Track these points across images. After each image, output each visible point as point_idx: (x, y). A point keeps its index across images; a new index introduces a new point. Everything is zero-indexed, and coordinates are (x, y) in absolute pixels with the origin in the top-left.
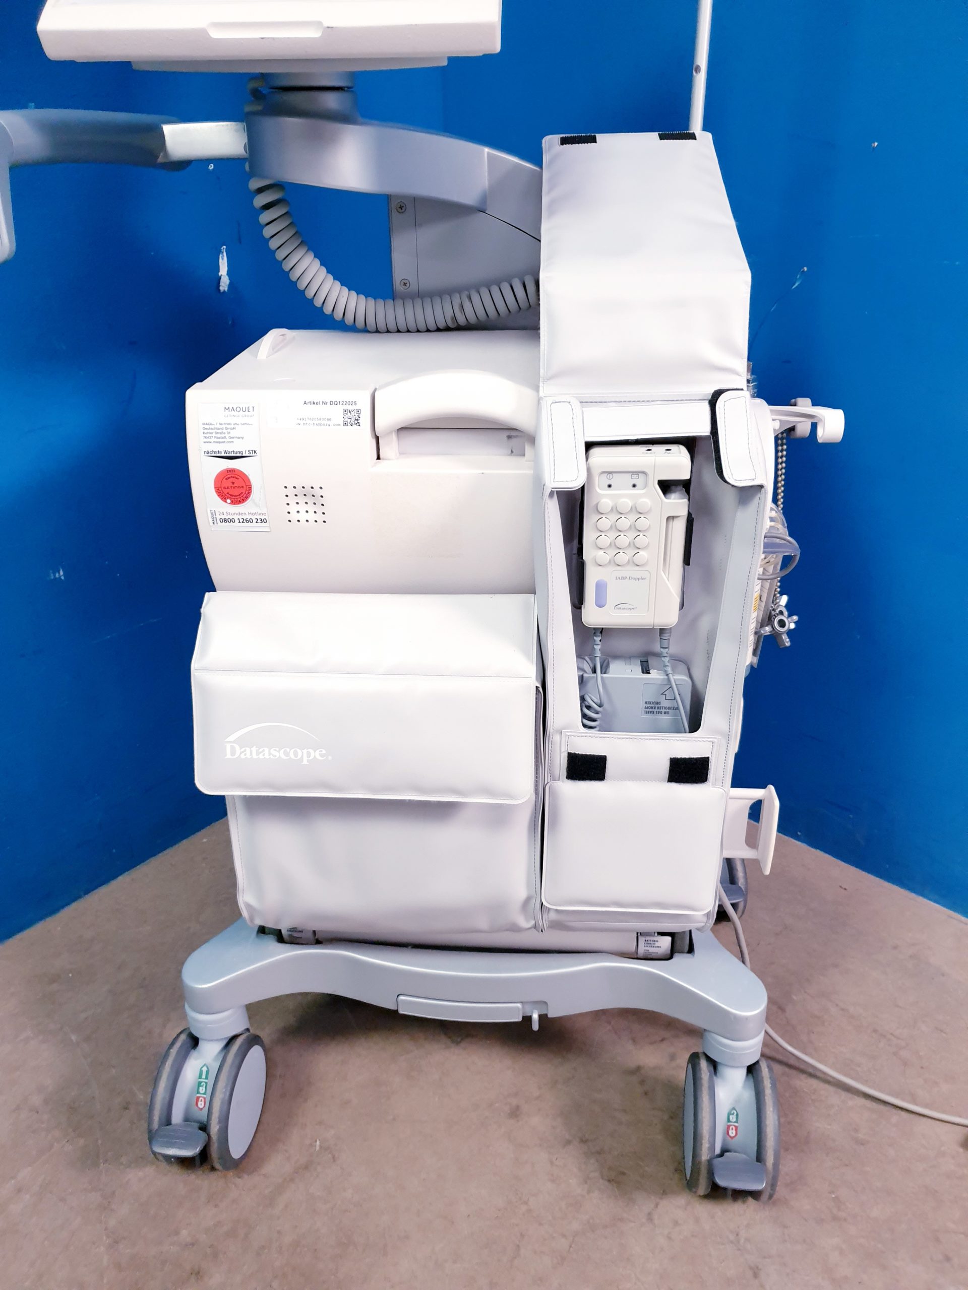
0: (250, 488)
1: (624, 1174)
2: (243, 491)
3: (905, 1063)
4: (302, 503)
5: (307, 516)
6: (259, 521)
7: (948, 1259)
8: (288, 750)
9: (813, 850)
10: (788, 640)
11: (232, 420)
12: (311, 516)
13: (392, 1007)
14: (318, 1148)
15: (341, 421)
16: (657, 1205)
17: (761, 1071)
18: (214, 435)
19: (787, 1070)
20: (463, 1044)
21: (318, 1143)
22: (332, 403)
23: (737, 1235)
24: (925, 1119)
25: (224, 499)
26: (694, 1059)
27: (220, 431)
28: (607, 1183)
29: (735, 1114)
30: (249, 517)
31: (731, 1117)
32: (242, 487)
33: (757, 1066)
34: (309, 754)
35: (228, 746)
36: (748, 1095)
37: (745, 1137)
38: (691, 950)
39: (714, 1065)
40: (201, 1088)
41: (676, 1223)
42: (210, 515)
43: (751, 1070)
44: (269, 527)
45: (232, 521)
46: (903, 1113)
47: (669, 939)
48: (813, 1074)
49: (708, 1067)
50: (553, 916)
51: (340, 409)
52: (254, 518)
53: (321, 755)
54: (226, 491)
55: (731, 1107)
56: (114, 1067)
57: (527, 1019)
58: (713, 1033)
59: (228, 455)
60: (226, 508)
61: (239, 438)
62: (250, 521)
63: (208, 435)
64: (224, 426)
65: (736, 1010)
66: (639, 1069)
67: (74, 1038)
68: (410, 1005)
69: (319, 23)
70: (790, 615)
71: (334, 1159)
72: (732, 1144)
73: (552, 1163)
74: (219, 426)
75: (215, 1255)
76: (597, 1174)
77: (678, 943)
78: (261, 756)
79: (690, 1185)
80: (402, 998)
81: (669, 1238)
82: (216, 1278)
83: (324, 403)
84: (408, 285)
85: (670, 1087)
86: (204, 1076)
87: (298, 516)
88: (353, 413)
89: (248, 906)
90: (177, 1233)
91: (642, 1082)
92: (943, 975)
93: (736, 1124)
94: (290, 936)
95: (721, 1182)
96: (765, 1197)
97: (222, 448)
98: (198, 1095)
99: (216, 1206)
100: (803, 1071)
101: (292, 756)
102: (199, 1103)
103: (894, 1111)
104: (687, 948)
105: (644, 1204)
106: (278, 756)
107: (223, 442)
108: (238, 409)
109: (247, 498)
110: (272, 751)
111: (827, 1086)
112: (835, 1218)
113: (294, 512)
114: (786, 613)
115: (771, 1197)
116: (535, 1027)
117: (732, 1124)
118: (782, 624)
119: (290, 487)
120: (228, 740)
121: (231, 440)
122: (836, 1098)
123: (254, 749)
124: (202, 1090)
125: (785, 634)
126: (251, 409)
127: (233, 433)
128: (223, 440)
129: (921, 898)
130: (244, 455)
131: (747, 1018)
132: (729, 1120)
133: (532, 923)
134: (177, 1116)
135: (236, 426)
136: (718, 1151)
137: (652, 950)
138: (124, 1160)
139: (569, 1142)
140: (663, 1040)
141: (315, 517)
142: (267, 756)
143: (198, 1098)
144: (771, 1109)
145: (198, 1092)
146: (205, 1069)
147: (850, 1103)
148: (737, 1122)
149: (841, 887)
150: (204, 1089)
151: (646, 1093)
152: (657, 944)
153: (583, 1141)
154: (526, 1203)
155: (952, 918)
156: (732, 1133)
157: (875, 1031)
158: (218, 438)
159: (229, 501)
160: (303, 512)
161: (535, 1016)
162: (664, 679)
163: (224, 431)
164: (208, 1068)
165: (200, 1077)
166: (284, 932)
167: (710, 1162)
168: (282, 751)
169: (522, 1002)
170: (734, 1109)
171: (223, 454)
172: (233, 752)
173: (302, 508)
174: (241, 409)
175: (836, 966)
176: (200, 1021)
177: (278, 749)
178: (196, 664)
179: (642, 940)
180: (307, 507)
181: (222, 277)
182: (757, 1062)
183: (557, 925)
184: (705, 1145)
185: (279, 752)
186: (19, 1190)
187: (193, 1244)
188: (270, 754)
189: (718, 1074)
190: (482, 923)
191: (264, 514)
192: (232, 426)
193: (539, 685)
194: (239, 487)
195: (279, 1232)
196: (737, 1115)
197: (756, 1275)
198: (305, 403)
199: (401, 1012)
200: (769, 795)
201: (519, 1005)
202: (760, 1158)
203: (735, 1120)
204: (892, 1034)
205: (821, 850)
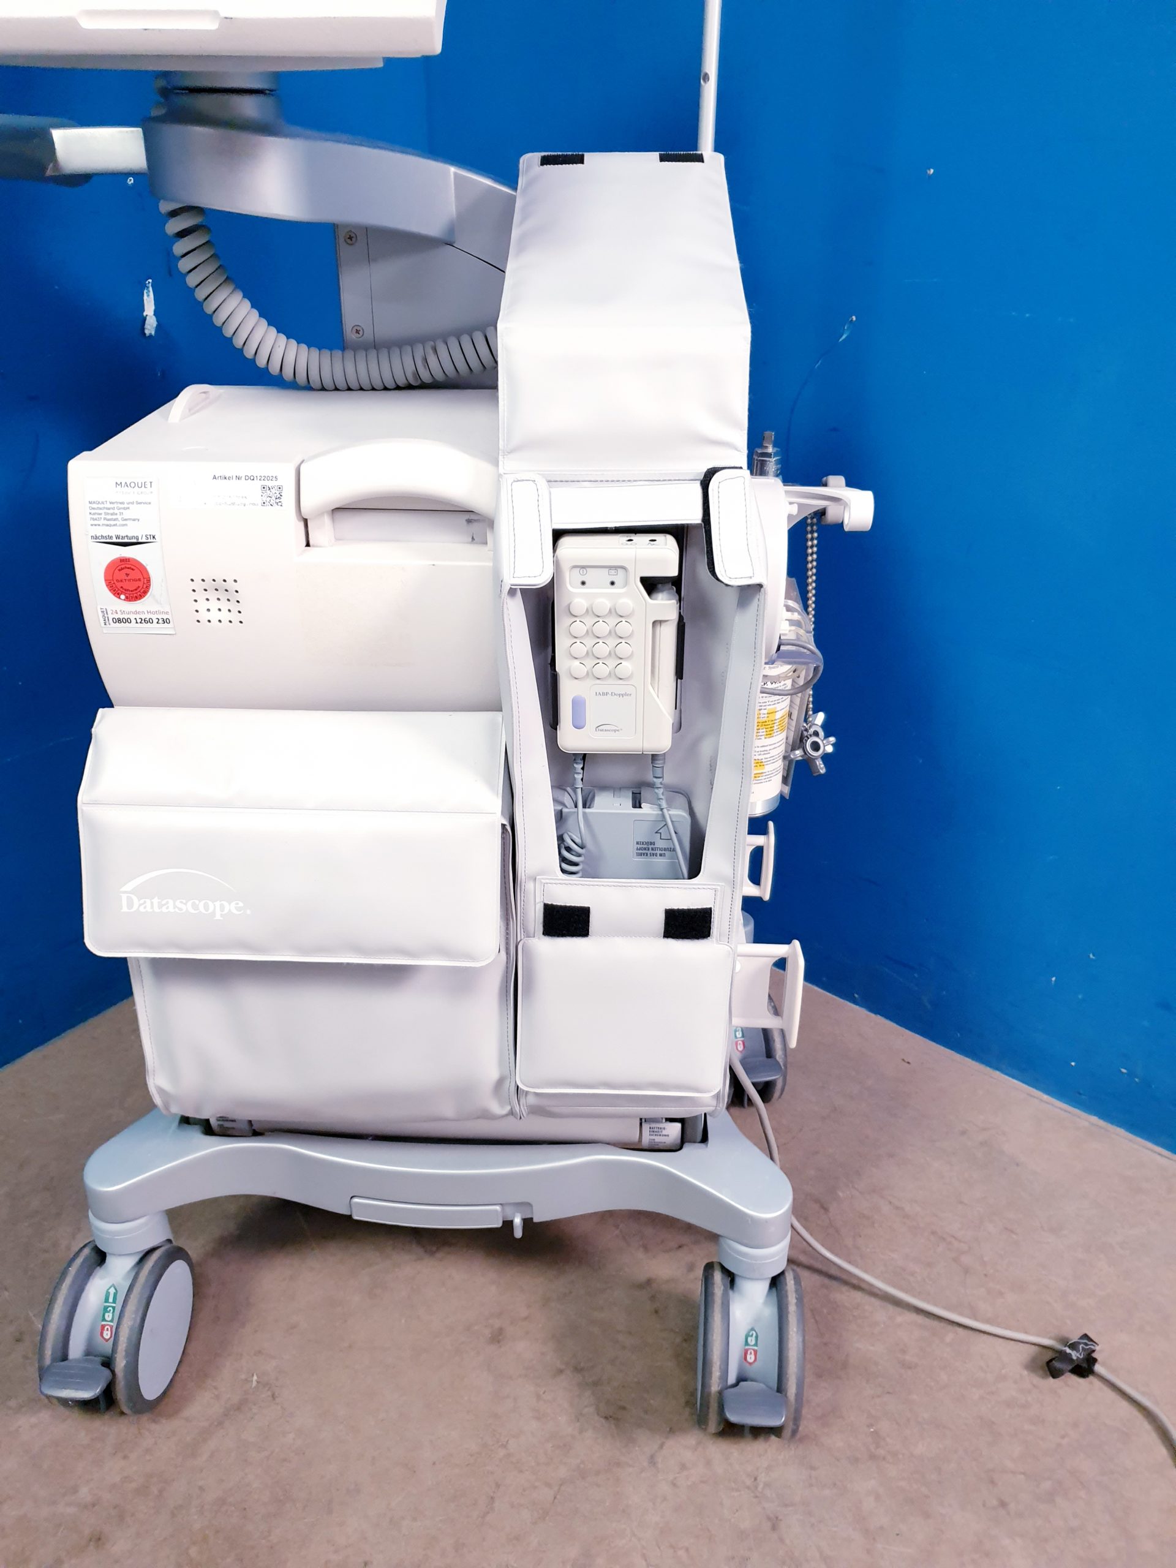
0: (149, 581)
1: (624, 1408)
2: (140, 584)
3: (967, 1271)
4: (213, 599)
5: (220, 615)
6: (161, 621)
7: (1003, 1504)
8: (197, 902)
9: (872, 1015)
10: (822, 766)
11: (126, 499)
12: (225, 616)
13: (343, 1210)
14: (254, 1384)
15: (260, 502)
16: (661, 1446)
17: (786, 1284)
18: (103, 516)
19: (826, 1281)
20: (439, 1255)
21: (255, 1378)
22: (248, 478)
23: (756, 1479)
24: (986, 1336)
25: (116, 593)
26: (709, 1267)
27: (111, 511)
28: (603, 1421)
29: (754, 1335)
30: (148, 616)
31: (749, 1339)
32: (139, 580)
33: (782, 1277)
34: (222, 908)
35: (124, 897)
36: (769, 1313)
37: (764, 1363)
38: (704, 1139)
39: (731, 1278)
40: (107, 1315)
41: (683, 1467)
42: (101, 615)
43: (776, 1282)
44: (174, 628)
45: (128, 621)
46: (960, 1330)
47: (678, 1126)
48: (857, 1286)
49: (722, 1279)
50: (531, 1100)
51: (258, 484)
52: (154, 617)
53: (238, 909)
54: (119, 585)
55: (750, 1328)
56: (6, 1289)
57: (508, 1224)
58: (727, 1238)
59: (120, 541)
60: (120, 606)
61: (134, 520)
62: (150, 621)
63: (95, 517)
64: (115, 505)
65: (754, 1211)
66: (649, 1282)
68: (365, 1210)
69: (216, 13)
70: (827, 736)
71: (273, 1396)
72: (751, 1371)
73: (538, 1397)
74: (109, 505)
75: (121, 1517)
76: (591, 1409)
77: (688, 1131)
78: (164, 909)
79: (701, 1421)
80: (356, 1200)
81: (674, 1484)
82: (119, 1545)
83: (239, 478)
84: (361, 332)
85: (685, 1302)
86: (111, 1300)
87: (209, 616)
88: (273, 491)
89: (161, 1091)
90: (75, 1490)
91: (653, 1298)
92: (1017, 1165)
93: (756, 1348)
94: (221, 1126)
95: (733, 1418)
96: (787, 1433)
97: (113, 532)
98: (104, 1323)
99: (125, 1457)
100: (846, 1283)
101: (202, 908)
102: (105, 1333)
103: (950, 1327)
104: (699, 1136)
105: (646, 1444)
106: (184, 910)
107: (115, 525)
108: (133, 485)
109: (145, 593)
110: (178, 903)
111: (873, 1300)
112: (873, 1457)
113: (203, 610)
114: (822, 734)
115: (794, 1432)
116: (518, 1233)
117: (751, 1347)
118: (816, 747)
119: (198, 580)
120: (123, 889)
121: (125, 522)
122: (881, 1313)
123: (156, 901)
124: (109, 1316)
125: (820, 760)
126: (148, 485)
127: (127, 514)
128: (115, 523)
129: (998, 1073)
130: (140, 541)
131: (766, 1221)
132: (747, 1343)
133: (509, 1108)
134: (76, 1349)
135: (130, 506)
136: (732, 1379)
137: (658, 1139)
138: (12, 1403)
139: (561, 1371)
140: (681, 1247)
141: (230, 616)
142: (171, 909)
143: (103, 1327)
144: (795, 1329)
145: (104, 1319)
146: (112, 1291)
147: (899, 1319)
148: (756, 1344)
149: (903, 1060)
150: (111, 1315)
151: (656, 1312)
152: (664, 1132)
153: (577, 1370)
154: (504, 1446)
155: (1031, 1096)
156: (751, 1358)
157: (933, 1233)
158: (108, 520)
159: (123, 597)
160: (214, 609)
161: (518, 1221)
162: (658, 814)
163: (116, 511)
164: (116, 1289)
165: (107, 1300)
166: (214, 1122)
167: (720, 1393)
168: (190, 903)
169: (501, 1204)
170: (753, 1329)
171: (114, 540)
172: (130, 904)
173: (214, 605)
174: (136, 485)
175: (891, 1156)
176: (106, 1231)
177: (184, 901)
178: (84, 796)
179: (646, 1127)
180: (219, 605)
181: (148, 318)
182: (783, 1273)
183: (537, 1111)
184: (716, 1373)
185: (185, 904)
187: (94, 1505)
188: (175, 907)
189: (735, 1288)
190: (448, 1109)
191: (167, 613)
192: (126, 506)
193: (506, 822)
194: (135, 580)
195: (201, 1488)
196: (757, 1337)
197: (774, 1528)
198: (215, 478)
199: (356, 1217)
200: (793, 951)
201: (498, 1208)
202: (780, 1388)
203: (753, 1342)
204: (953, 1237)
205: (882, 1015)
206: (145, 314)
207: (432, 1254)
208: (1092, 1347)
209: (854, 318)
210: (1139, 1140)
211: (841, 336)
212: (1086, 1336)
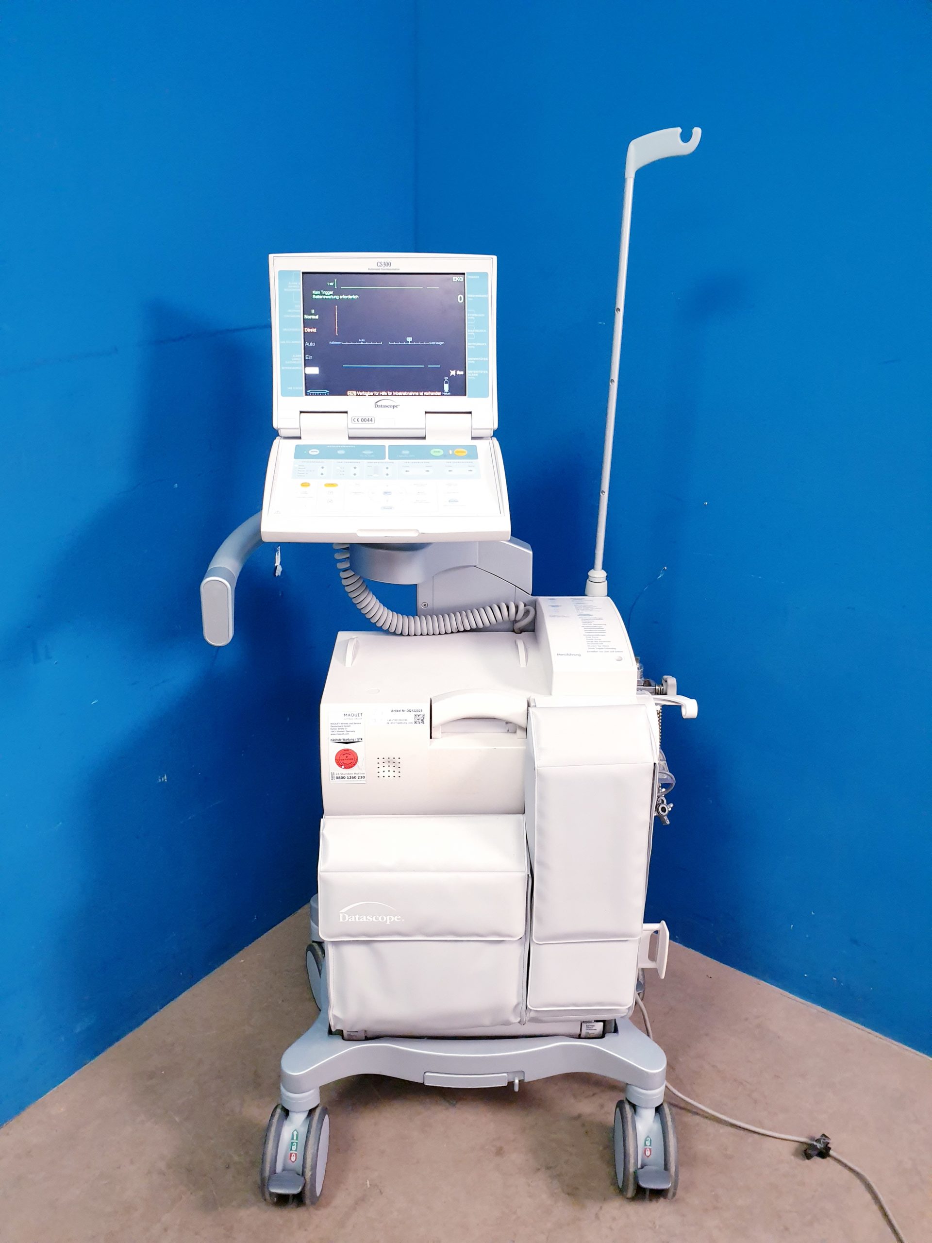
0: (357, 760)
1: (577, 1188)
2: (352, 761)
3: (756, 1102)
4: (387, 766)
5: (389, 774)
6: (360, 777)
7: (787, 1229)
8: (378, 917)
9: (687, 948)
10: (668, 820)
11: (349, 721)
12: (391, 774)
13: (419, 1080)
14: (369, 1186)
15: (413, 721)
16: (601, 1208)
17: (664, 1110)
18: (337, 730)
19: (679, 1110)
20: (458, 1106)
21: (368, 1182)
22: (408, 711)
23: (654, 1223)
24: (771, 1138)
25: (340, 766)
26: (620, 1105)
27: (341, 728)
28: (567, 1196)
29: (649, 1140)
30: (354, 776)
31: (647, 1142)
32: (352, 759)
33: (661, 1107)
34: (390, 919)
35: (341, 915)
36: (657, 1127)
37: (655, 1155)
38: (616, 1030)
39: (634, 1107)
40: (293, 1147)
41: (614, 1219)
42: (330, 775)
43: (658, 1110)
44: (366, 781)
45: (344, 778)
46: (756, 1136)
47: (602, 1024)
48: (696, 1112)
49: (630, 1109)
50: (532, 1014)
51: (413, 713)
52: (357, 776)
53: (398, 919)
54: (342, 762)
55: (646, 1136)
56: (212, 1138)
57: (511, 1084)
58: (633, 1085)
59: (345, 741)
60: (342, 771)
61: (352, 731)
62: (355, 778)
63: (333, 730)
64: (344, 725)
65: (647, 1069)
66: (579, 1116)
67: (177, 1119)
68: (433, 1080)
70: (668, 803)
71: (381, 1193)
72: (647, 1160)
73: (529, 1185)
74: (340, 725)
76: (560, 1190)
77: (607, 1028)
78: (361, 920)
79: (621, 1191)
80: (427, 1074)
81: (611, 1229)
83: (403, 711)
84: (426, 605)
85: (602, 1127)
86: (295, 1138)
87: (384, 774)
88: (420, 716)
89: (335, 1017)
91: (583, 1125)
92: (779, 1038)
93: (650, 1147)
94: (349, 1035)
95: (644, 1185)
96: (670, 1194)
97: (342, 737)
98: (291, 1152)
99: (306, 1230)
100: (689, 1111)
101: (380, 919)
102: (292, 1158)
103: (750, 1134)
104: (613, 1030)
105: (592, 1208)
107: (343, 734)
108: (352, 715)
109: (354, 765)
110: (368, 917)
111: (706, 1121)
112: (715, 1208)
113: (381, 772)
114: (665, 801)
115: (674, 1194)
116: (516, 1089)
117: (648, 1147)
118: (664, 810)
119: (381, 758)
120: (341, 912)
121: (348, 733)
122: (711, 1128)
123: (357, 917)
124: (294, 1148)
125: (666, 817)
126: (360, 715)
127: (349, 729)
128: (343, 733)
129: (763, 982)
130: (355, 741)
131: (654, 1074)
132: (645, 1145)
133: (519, 1019)
134: (279, 1168)
135: (351, 725)
136: (639, 1166)
137: (590, 1032)
138: (234, 1203)
139: (539, 1169)
140: (594, 1095)
141: (394, 774)
143: (291, 1154)
144: (672, 1135)
145: (291, 1150)
146: (295, 1133)
147: (721, 1131)
148: (650, 1145)
149: (708, 976)
150: (295, 1148)
151: (586, 1132)
152: (594, 1028)
153: (548, 1168)
154: (515, 1213)
155: (784, 996)
156: (648, 1153)
157: (735, 1080)
158: (340, 732)
159: (343, 767)
160: (388, 771)
161: (517, 1081)
163: (344, 727)
164: (297, 1132)
165: (293, 1139)
166: (345, 1033)
167: (635, 1172)
168: (374, 917)
169: (507, 1073)
170: (648, 1137)
171: (342, 741)
172: (345, 920)
173: (386, 769)
174: (354, 715)
175: (707, 1035)
176: (290, 1097)
177: (371, 916)
178: (321, 867)
179: (584, 1025)
180: (389, 769)
182: (662, 1104)
183: (534, 1020)
184: (632, 1161)
185: (372, 918)
186: (166, 1230)
189: (637, 1114)
190: (487, 1021)
191: (364, 774)
192: (349, 725)
194: (351, 759)
196: (651, 1140)
198: (392, 711)
199: (426, 1084)
200: (662, 927)
201: (505, 1074)
202: (666, 1167)
203: (649, 1144)
204: (746, 1082)
205: (693, 949)
206: (276, 565)
207: (454, 1105)
208: (828, 1141)
209: (666, 568)
210: (846, 1020)
211: (659, 576)
212: (824, 1135)
